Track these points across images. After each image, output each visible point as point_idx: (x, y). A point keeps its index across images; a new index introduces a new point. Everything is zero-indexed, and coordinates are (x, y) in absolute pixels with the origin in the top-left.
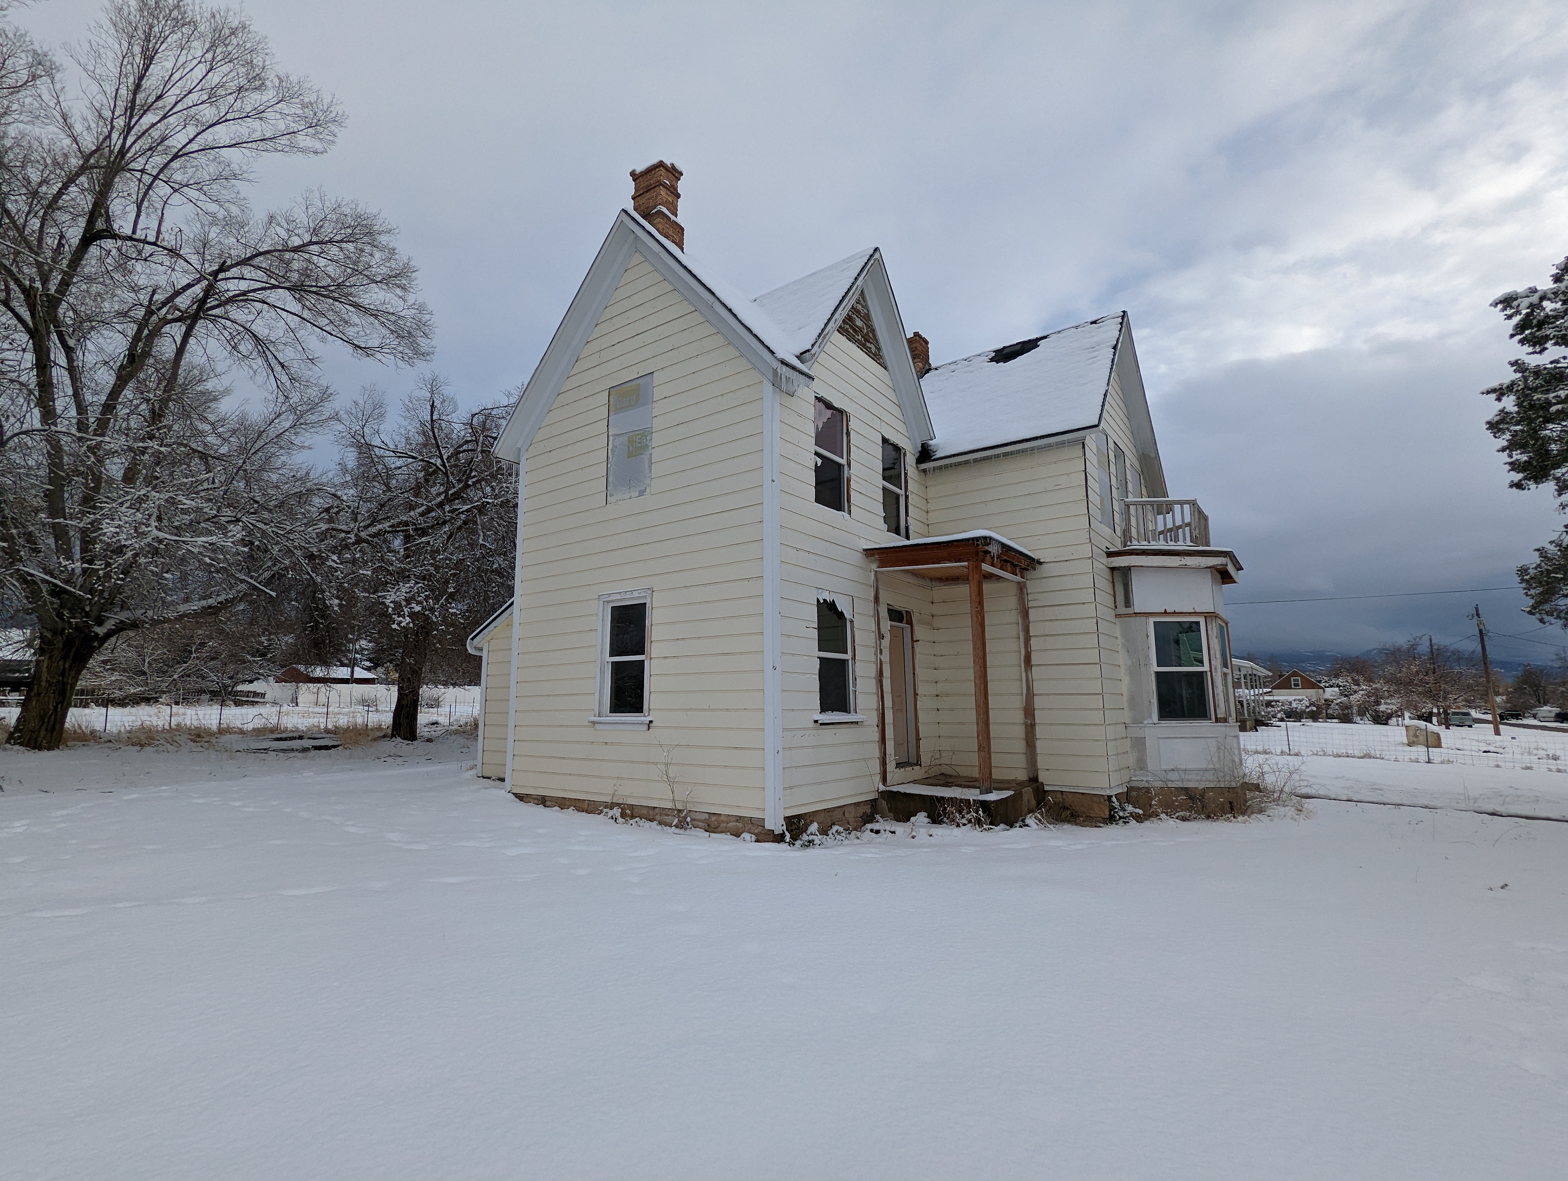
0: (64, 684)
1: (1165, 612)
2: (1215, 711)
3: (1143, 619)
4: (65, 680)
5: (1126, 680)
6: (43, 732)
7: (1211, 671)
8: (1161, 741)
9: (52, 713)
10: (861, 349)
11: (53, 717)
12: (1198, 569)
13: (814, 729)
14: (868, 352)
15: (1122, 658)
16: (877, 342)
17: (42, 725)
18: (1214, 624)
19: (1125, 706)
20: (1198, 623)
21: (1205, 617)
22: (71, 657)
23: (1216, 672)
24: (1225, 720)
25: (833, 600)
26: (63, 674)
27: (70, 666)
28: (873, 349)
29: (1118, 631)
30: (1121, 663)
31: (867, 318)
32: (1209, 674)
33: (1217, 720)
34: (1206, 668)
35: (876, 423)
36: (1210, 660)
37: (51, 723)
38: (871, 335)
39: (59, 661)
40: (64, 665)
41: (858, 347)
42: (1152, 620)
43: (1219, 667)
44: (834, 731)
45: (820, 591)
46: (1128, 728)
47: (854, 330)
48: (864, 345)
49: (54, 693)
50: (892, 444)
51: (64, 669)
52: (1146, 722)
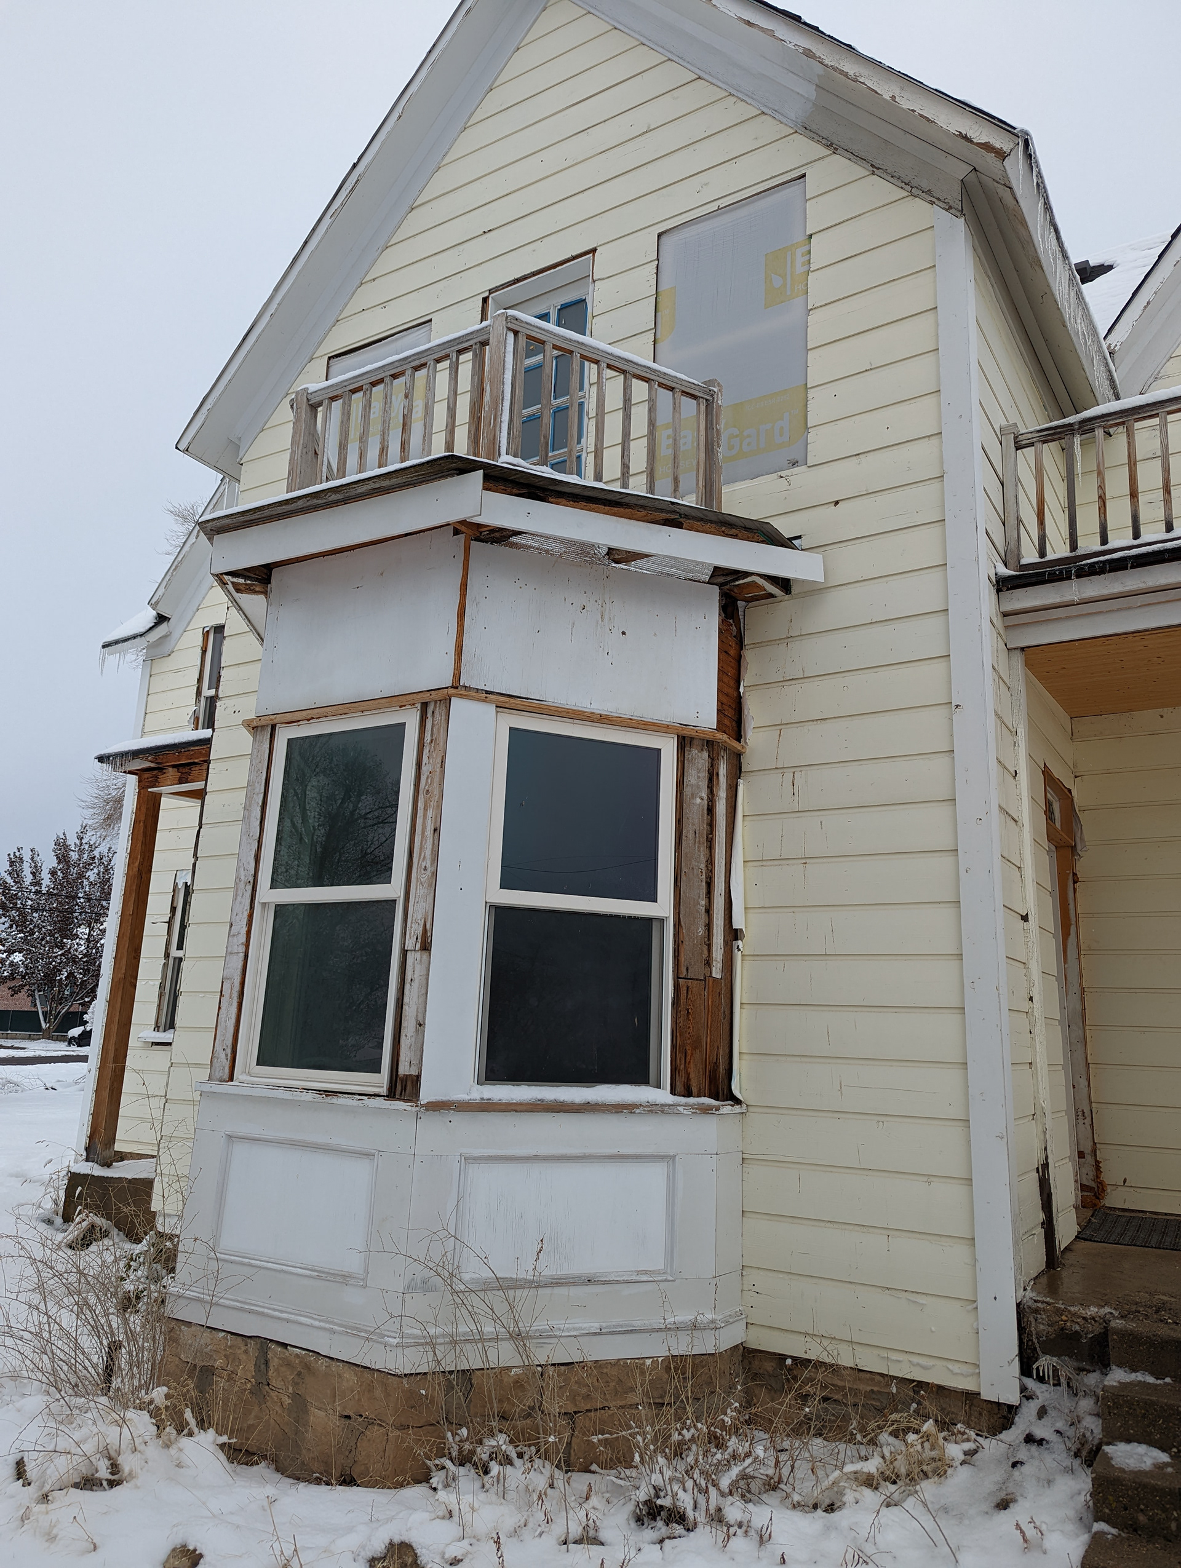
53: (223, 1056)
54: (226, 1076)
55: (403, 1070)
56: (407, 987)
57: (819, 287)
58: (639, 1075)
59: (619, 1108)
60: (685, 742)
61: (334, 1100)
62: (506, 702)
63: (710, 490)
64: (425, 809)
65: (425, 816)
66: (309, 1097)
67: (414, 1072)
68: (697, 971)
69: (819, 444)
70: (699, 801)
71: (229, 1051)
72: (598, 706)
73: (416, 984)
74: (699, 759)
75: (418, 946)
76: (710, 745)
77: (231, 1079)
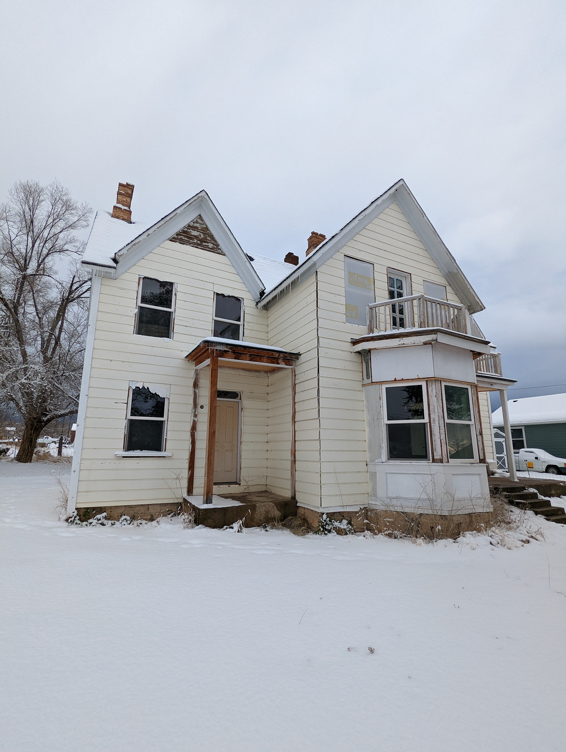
0: (31, 439)
1: (395, 380)
2: (433, 453)
3: (377, 386)
4: (32, 437)
5: (367, 430)
6: (24, 456)
7: (430, 422)
8: (389, 475)
9: (27, 449)
10: (196, 247)
11: (27, 451)
12: (414, 346)
13: (115, 459)
14: (206, 248)
15: (365, 416)
16: (215, 241)
17: (24, 453)
18: (434, 386)
19: (367, 450)
20: (420, 387)
21: (427, 381)
22: (34, 429)
23: (434, 423)
24: (441, 461)
25: (148, 388)
26: (31, 435)
27: (34, 432)
28: (211, 245)
29: (364, 396)
30: (365, 419)
31: (205, 230)
32: (428, 424)
33: (434, 461)
34: (426, 420)
35: (210, 286)
36: (429, 414)
37: (27, 453)
38: (209, 238)
39: (30, 430)
40: (31, 431)
41: (193, 246)
42: (384, 387)
43: (437, 418)
44: (138, 461)
45: (134, 382)
46: (368, 465)
47: (188, 237)
48: (199, 245)
49: (28, 442)
50: (229, 296)
51: (31, 433)
52: (377, 461)
53: (445, 457)
54: (447, 462)
55: (481, 458)
56: (478, 442)
61: (474, 464)
64: (475, 407)
65: (475, 408)
66: (469, 464)
67: (483, 458)
71: (446, 456)
73: (480, 441)
75: (479, 434)
77: (448, 462)
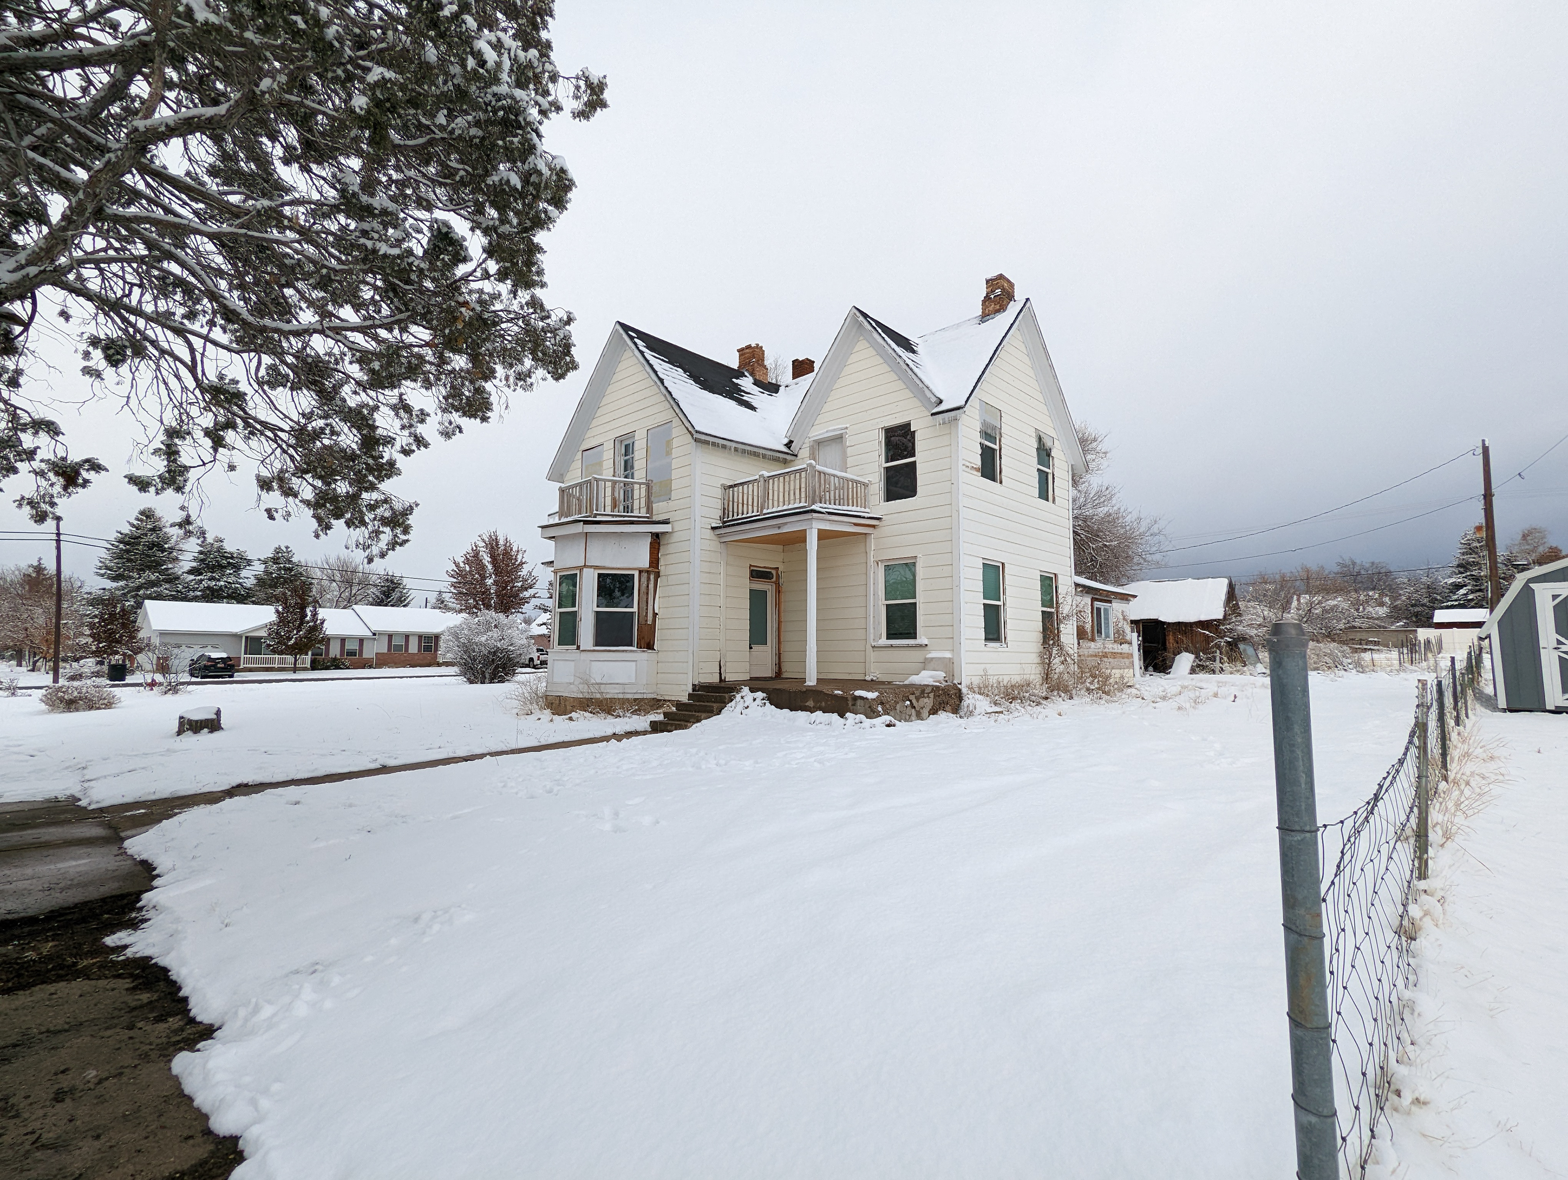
55: (580, 645)
56: (579, 628)
57: (675, 453)
58: (631, 645)
59: (623, 651)
60: (640, 572)
62: (596, 567)
63: (649, 509)
67: (582, 645)
68: (643, 622)
69: (674, 495)
70: (645, 585)
72: (618, 566)
74: (645, 575)
75: (580, 620)
76: (648, 572)
